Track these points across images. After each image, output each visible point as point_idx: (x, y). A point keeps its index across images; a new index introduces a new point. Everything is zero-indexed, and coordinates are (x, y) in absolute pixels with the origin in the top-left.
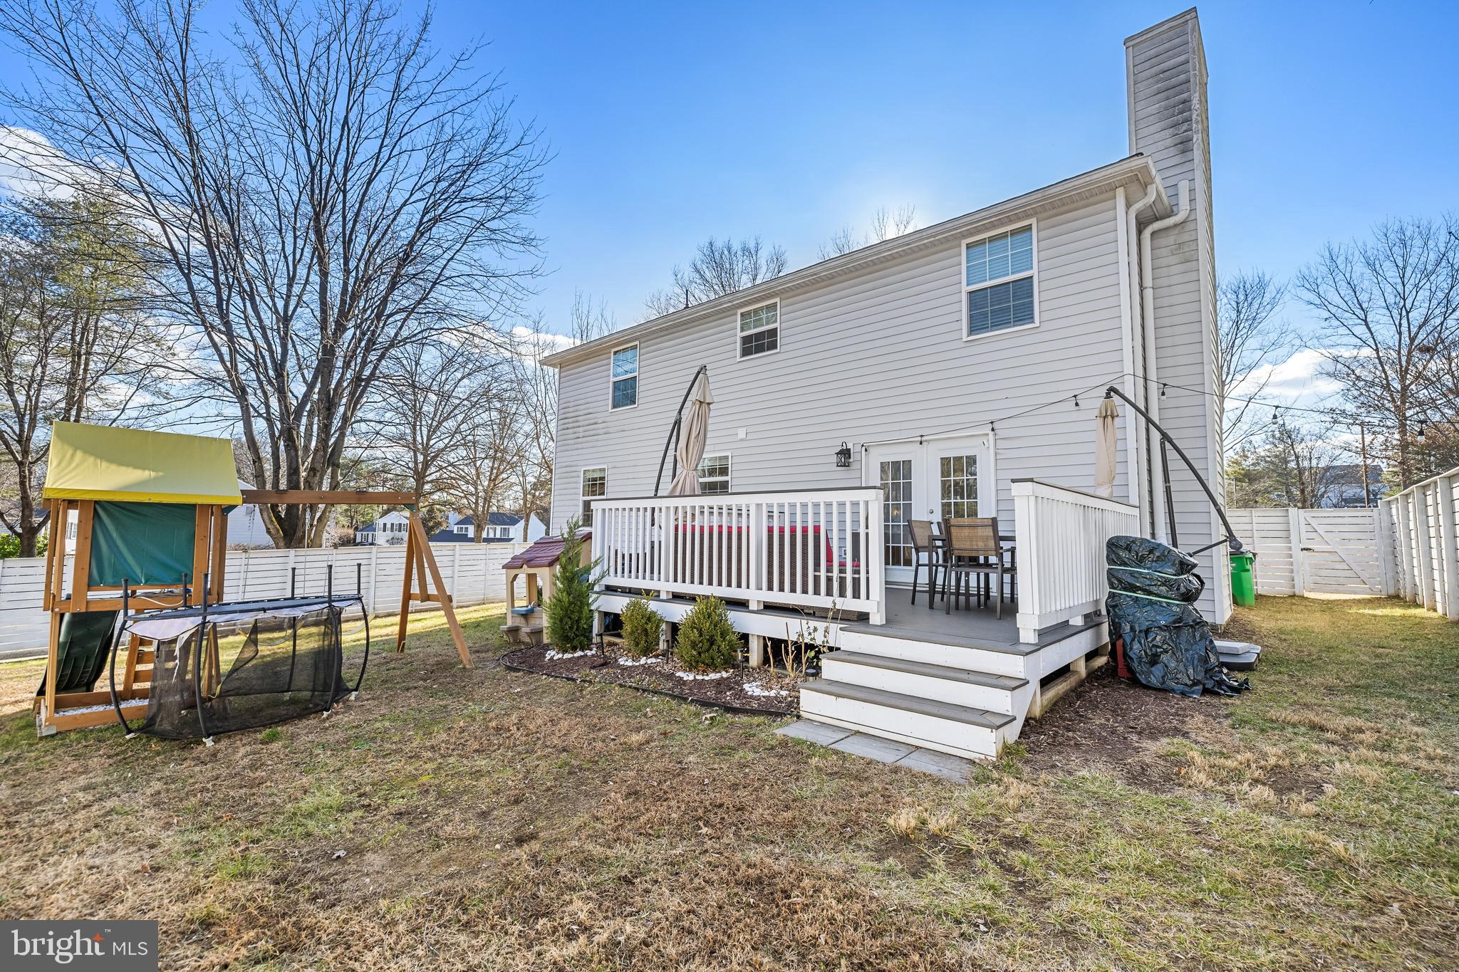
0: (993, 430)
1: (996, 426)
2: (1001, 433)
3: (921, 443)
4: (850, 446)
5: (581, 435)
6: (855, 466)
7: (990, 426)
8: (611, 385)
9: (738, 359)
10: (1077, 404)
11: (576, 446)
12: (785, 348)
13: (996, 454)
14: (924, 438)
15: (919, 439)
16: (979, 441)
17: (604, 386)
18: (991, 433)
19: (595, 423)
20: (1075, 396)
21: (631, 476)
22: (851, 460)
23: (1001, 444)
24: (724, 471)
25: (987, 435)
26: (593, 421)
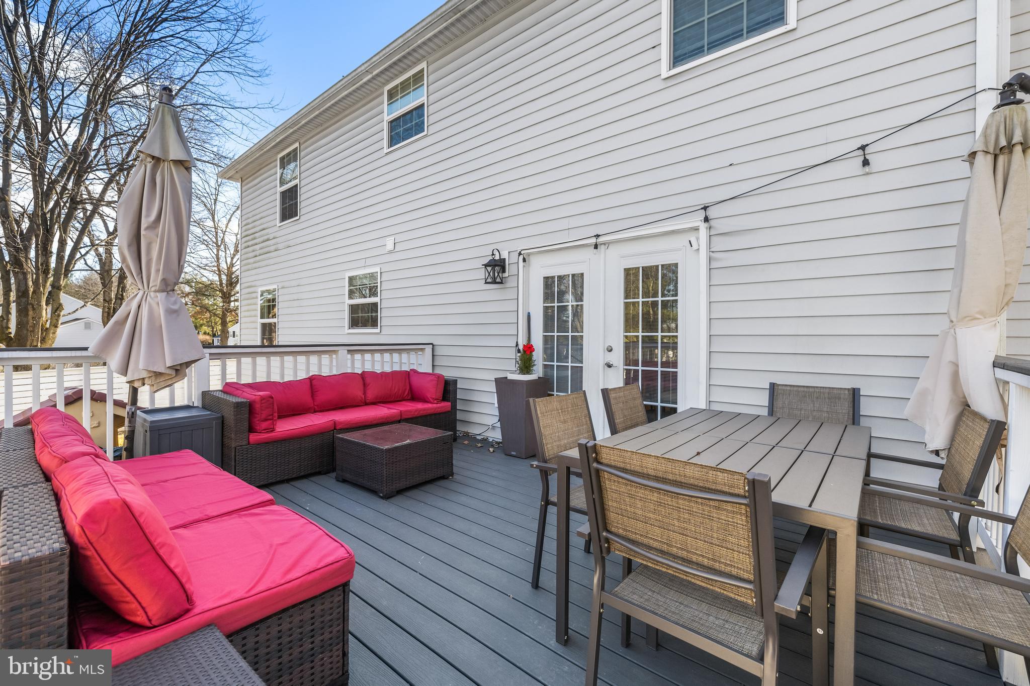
0: (706, 220)
1: (711, 213)
2: (719, 226)
3: (596, 247)
4: (505, 255)
5: (257, 253)
6: (511, 283)
7: (702, 214)
8: (278, 196)
9: (386, 150)
10: (866, 163)
11: (254, 265)
12: (432, 129)
13: (710, 260)
14: (601, 239)
15: (593, 240)
16: (682, 241)
17: (272, 198)
18: (703, 226)
19: (268, 240)
20: (863, 148)
21: (295, 297)
22: (506, 275)
23: (720, 244)
24: (373, 292)
25: (696, 229)
26: (266, 238)
